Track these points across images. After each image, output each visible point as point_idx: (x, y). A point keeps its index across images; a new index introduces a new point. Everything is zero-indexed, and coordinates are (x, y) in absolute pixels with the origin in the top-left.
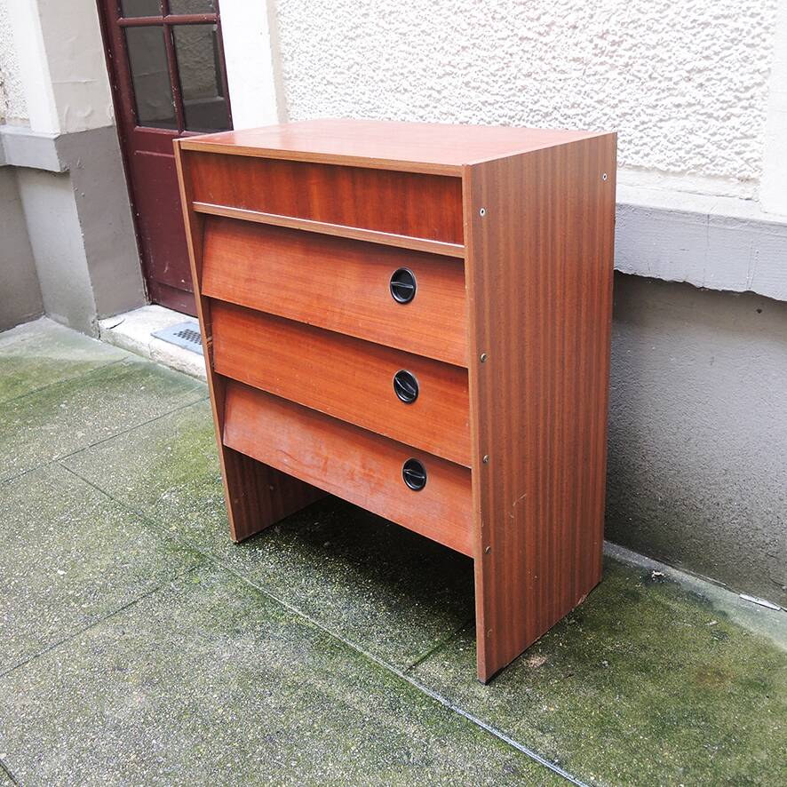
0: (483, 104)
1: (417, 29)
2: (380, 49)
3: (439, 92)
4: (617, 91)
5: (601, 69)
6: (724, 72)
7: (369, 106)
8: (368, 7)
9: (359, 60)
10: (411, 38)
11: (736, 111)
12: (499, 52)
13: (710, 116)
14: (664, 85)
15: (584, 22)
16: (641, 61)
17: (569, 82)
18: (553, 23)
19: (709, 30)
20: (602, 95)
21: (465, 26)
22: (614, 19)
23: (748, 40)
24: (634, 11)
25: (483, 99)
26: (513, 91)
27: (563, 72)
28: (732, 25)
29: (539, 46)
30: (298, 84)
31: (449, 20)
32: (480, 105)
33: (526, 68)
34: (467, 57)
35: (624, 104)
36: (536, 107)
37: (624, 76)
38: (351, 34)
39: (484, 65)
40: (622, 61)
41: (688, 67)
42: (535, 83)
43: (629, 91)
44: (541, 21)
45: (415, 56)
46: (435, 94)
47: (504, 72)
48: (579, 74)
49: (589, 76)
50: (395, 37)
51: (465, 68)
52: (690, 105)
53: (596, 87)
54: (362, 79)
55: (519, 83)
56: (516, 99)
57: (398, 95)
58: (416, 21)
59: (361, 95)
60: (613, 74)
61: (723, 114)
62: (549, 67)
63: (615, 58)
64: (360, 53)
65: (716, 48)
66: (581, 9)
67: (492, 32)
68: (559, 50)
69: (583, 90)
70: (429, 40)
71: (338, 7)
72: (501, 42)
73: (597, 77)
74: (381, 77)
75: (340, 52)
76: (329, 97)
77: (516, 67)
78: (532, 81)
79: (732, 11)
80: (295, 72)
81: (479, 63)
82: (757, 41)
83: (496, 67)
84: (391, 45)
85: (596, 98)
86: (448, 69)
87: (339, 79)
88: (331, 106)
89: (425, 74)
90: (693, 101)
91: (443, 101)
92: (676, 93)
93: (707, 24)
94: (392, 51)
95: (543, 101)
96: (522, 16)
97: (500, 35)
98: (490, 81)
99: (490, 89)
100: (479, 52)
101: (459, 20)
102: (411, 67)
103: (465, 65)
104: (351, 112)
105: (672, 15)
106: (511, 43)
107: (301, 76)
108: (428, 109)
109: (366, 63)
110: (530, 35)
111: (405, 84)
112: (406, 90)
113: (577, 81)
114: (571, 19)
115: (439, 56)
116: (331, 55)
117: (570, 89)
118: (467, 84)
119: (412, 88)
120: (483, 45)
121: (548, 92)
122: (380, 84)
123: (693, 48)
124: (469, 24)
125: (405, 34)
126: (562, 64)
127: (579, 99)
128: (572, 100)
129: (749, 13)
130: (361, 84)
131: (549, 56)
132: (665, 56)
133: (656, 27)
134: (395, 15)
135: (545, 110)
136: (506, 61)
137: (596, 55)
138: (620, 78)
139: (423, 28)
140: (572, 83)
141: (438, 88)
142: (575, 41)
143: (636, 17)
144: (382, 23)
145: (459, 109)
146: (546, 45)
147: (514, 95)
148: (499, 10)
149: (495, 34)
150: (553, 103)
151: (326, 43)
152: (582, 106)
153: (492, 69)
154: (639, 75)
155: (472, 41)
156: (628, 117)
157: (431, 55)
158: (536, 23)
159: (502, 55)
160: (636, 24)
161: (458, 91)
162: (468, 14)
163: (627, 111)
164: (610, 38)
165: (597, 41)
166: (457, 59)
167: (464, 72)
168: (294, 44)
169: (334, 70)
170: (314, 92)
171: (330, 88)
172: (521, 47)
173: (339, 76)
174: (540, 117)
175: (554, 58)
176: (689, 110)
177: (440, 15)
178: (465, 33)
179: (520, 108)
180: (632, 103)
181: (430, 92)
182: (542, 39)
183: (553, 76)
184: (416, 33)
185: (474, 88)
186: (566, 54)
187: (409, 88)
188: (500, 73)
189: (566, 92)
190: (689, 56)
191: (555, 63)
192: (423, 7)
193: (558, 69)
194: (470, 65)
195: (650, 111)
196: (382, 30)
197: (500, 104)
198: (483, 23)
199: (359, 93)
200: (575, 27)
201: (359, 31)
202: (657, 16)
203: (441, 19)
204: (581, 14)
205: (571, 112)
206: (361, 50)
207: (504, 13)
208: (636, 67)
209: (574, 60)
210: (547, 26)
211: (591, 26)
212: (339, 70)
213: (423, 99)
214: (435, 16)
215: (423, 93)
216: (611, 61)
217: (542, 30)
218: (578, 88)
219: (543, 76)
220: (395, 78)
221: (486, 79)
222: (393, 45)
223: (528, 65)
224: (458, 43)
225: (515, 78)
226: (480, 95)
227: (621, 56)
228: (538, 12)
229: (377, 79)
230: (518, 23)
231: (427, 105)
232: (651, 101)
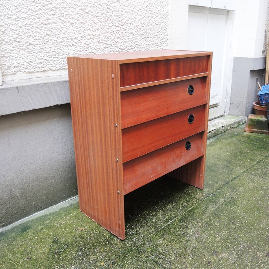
0: (104, 48)
1: (79, 21)
2: (61, 29)
3: (88, 45)
4: (140, 41)
5: (137, 35)
6: (161, 36)
7: (55, 53)
8: (55, 11)
9: (50, 33)
10: (76, 25)
11: (163, 44)
12: (110, 31)
13: (158, 46)
14: (150, 39)
15: (133, 22)
16: (146, 33)
17: (129, 39)
18: (125, 22)
19: (158, 26)
20: (137, 43)
21: (98, 22)
22: (140, 22)
23: (164, 28)
24: (144, 20)
25: (104, 46)
26: (114, 43)
27: (128, 36)
28: (162, 25)
29: (121, 29)
30: (7, 46)
31: (92, 19)
32: (103, 48)
33: (118, 36)
34: (98, 32)
35: (142, 45)
36: (121, 47)
37: (142, 37)
38: (45, 22)
39: (105, 35)
40: (141, 33)
41: (155, 34)
42: (121, 40)
43: (143, 41)
44: (122, 21)
45: (78, 32)
46: (86, 46)
47: (111, 37)
48: (132, 37)
49: (134, 38)
50: (68, 24)
51: (98, 36)
52: (155, 43)
53: (136, 40)
54: (51, 42)
55: (116, 40)
56: (115, 45)
57: (69, 47)
58: (79, 19)
59: (50, 49)
60: (139, 37)
61: (161, 45)
62: (124, 35)
63: (140, 32)
64: (50, 30)
65: (159, 30)
66: (132, 19)
67: (107, 24)
68: (127, 30)
69: (133, 41)
70: (84, 26)
71: (38, 10)
72: (110, 27)
73: (136, 38)
74: (61, 40)
75: (38, 30)
76: (30, 51)
77: (115, 35)
78: (119, 40)
79: (162, 22)
80: (6, 40)
81: (103, 34)
82: (165, 28)
83: (109, 35)
84: (66, 27)
85: (136, 43)
86: (92, 36)
87: (37, 42)
88: (31, 55)
89: (82, 38)
90: (156, 43)
91: (89, 48)
92: (152, 41)
93: (158, 24)
94: (67, 30)
95: (123, 45)
96: (117, 20)
97: (110, 25)
98: (107, 40)
99: (107, 43)
100: (103, 31)
101: (96, 20)
102: (76, 36)
103: (98, 35)
104: (44, 57)
105: (151, 22)
106: (113, 28)
107: (11, 42)
108: (83, 52)
109: (53, 34)
110: (119, 26)
111: (73, 43)
112: (73, 45)
113: (132, 39)
114: (130, 21)
115: (88, 32)
116: (33, 31)
117: (130, 41)
118: (99, 42)
119: (76, 44)
120: (104, 28)
121: (124, 42)
122: (60, 43)
123: (155, 30)
124: (99, 21)
125: (73, 23)
126: (127, 34)
127: (132, 44)
128: (131, 45)
129: (164, 22)
130: (50, 44)
131: (125, 32)
132: (150, 32)
133: (148, 25)
134: (69, 15)
135: (124, 48)
136: (112, 33)
137: (136, 32)
138: (141, 38)
139: (81, 21)
140: (130, 40)
141: (88, 43)
142: (131, 28)
143: (144, 22)
144: (62, 18)
145: (96, 50)
146: (123, 29)
147: (114, 44)
148: (110, 17)
149: (108, 25)
150: (126, 46)
151: (29, 26)
152: (133, 46)
153: (108, 36)
154: (145, 37)
155: (101, 27)
156: (143, 48)
157: (84, 31)
158: (120, 22)
159: (111, 31)
160: (144, 24)
161: (95, 44)
162: (99, 18)
163: (143, 46)
164: (139, 27)
165: (136, 28)
166: (95, 33)
167: (98, 37)
168: (5, 26)
169: (34, 38)
170: (20, 49)
171: (31, 47)
172: (116, 29)
173: (37, 41)
174: (122, 50)
175: (126, 32)
176: (155, 45)
177: (89, 17)
178: (98, 24)
179: (116, 48)
180: (144, 44)
181: (84, 45)
182: (122, 27)
183: (126, 38)
184: (79, 23)
185: (101, 43)
186: (129, 31)
187: (74, 44)
188: (110, 37)
189: (129, 42)
190: (155, 32)
191: (126, 34)
192: (82, 14)
193: (127, 36)
194: (100, 35)
195: (147, 46)
196: (62, 21)
197: (110, 47)
198: (104, 21)
199: (48, 48)
200: (131, 24)
201: (49, 21)
202: (148, 22)
203: (89, 18)
204: (132, 20)
205: (130, 48)
206: (50, 29)
207: (111, 18)
208: (145, 35)
209: (131, 33)
210: (124, 23)
211: (135, 24)
212: (37, 38)
213: (81, 48)
214: (86, 17)
215: (81, 45)
216: (139, 33)
217: (123, 24)
218: (132, 41)
219: (123, 38)
220: (68, 41)
221: (105, 40)
222: (67, 27)
223: (118, 35)
224: (96, 27)
225: (115, 39)
226: (103, 45)
227: (141, 32)
228: (121, 19)
229: (59, 41)
230: (115, 22)
231: (83, 50)
232: (147, 43)
